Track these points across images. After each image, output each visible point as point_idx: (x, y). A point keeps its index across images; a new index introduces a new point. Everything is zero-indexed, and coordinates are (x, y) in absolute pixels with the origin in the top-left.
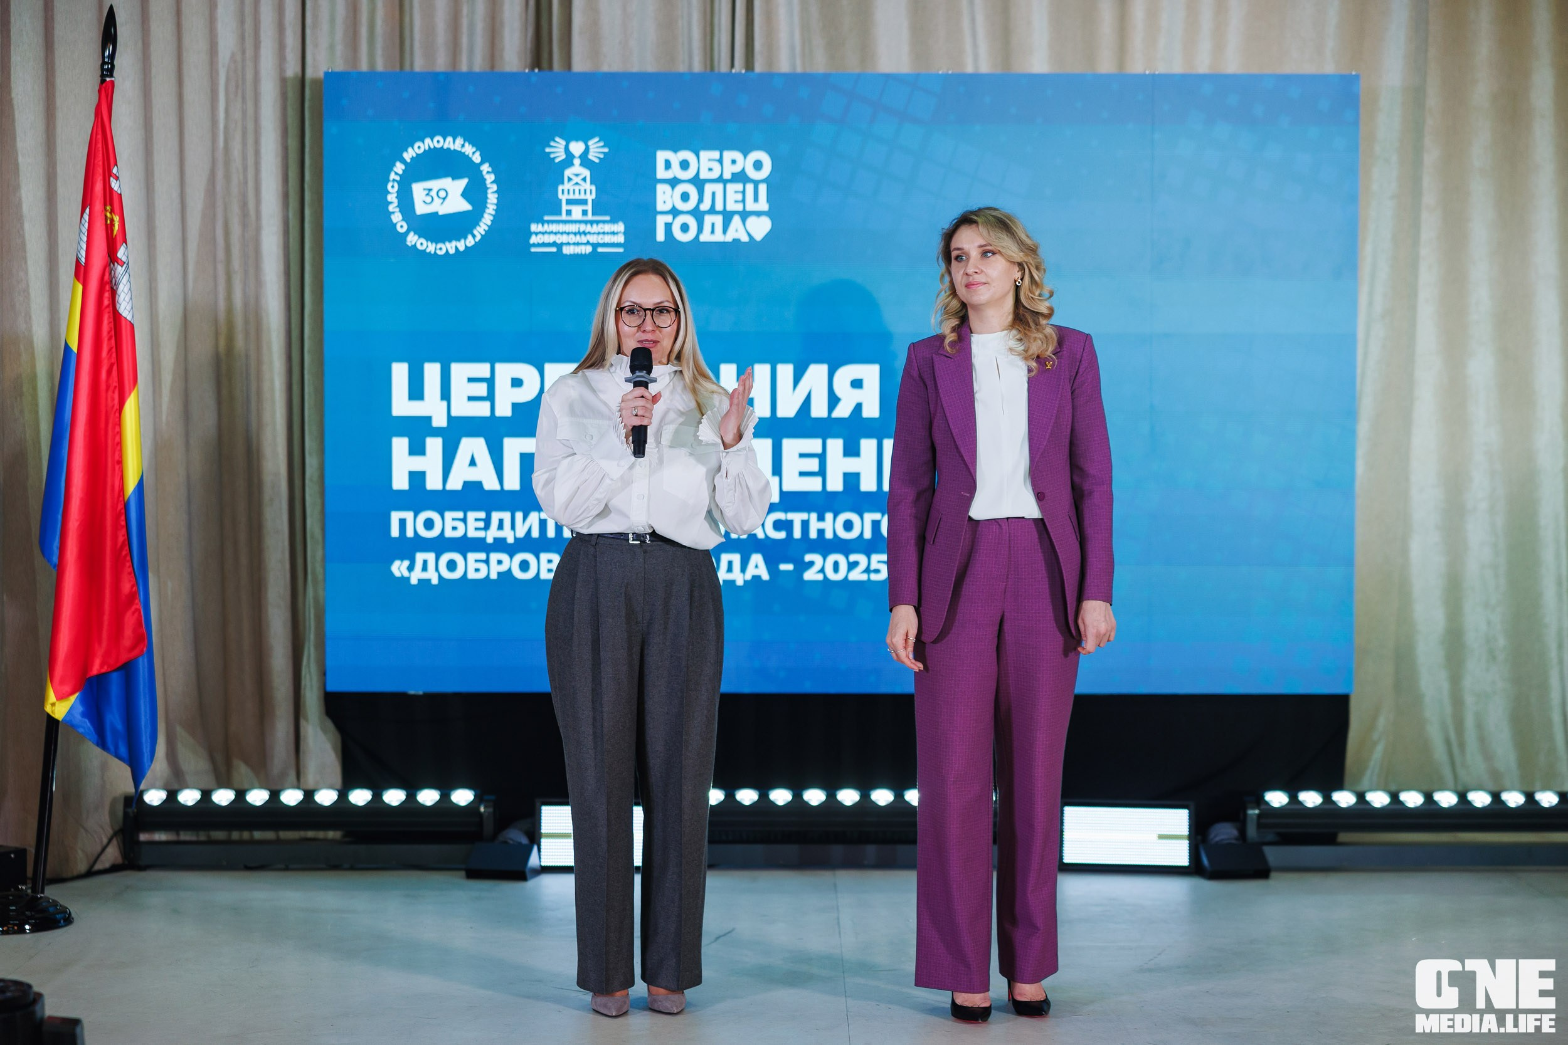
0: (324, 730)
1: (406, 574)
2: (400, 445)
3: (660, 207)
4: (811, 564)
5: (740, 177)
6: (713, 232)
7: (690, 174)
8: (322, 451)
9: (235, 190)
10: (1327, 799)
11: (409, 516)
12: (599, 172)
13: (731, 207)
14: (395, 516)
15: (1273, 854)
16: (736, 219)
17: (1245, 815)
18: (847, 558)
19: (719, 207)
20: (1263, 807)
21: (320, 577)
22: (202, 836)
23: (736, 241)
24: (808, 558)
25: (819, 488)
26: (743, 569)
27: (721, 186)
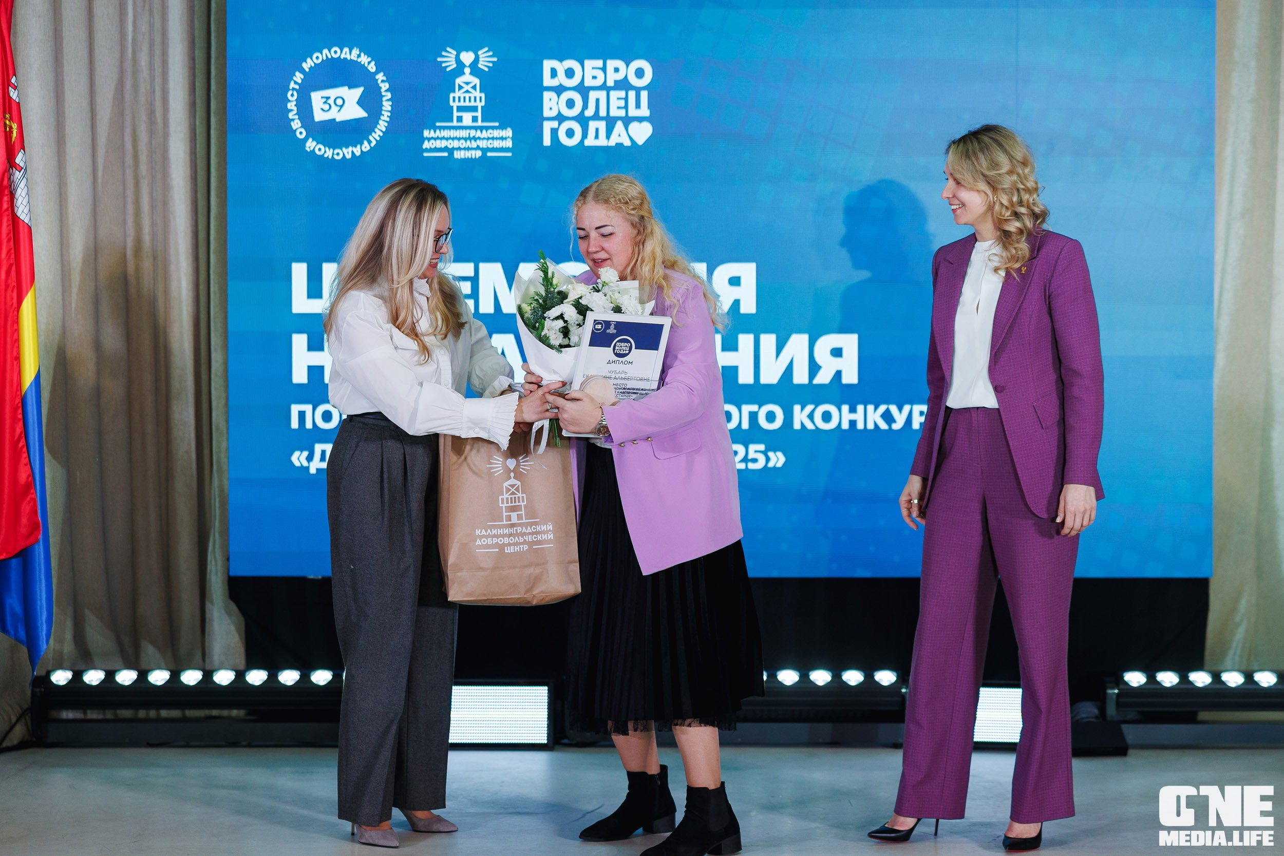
0: (229, 613)
1: (305, 464)
2: (299, 341)
3: (547, 113)
5: (623, 85)
6: (597, 137)
7: (575, 81)
8: (225, 347)
9: (142, 99)
10: (1184, 678)
11: (308, 408)
12: (488, 81)
13: (614, 113)
14: (295, 409)
15: (1131, 732)
16: (619, 125)
17: (1105, 694)
19: (603, 113)
20: (1122, 687)
21: (225, 467)
22: (109, 715)
23: (619, 145)
27: (604, 93)
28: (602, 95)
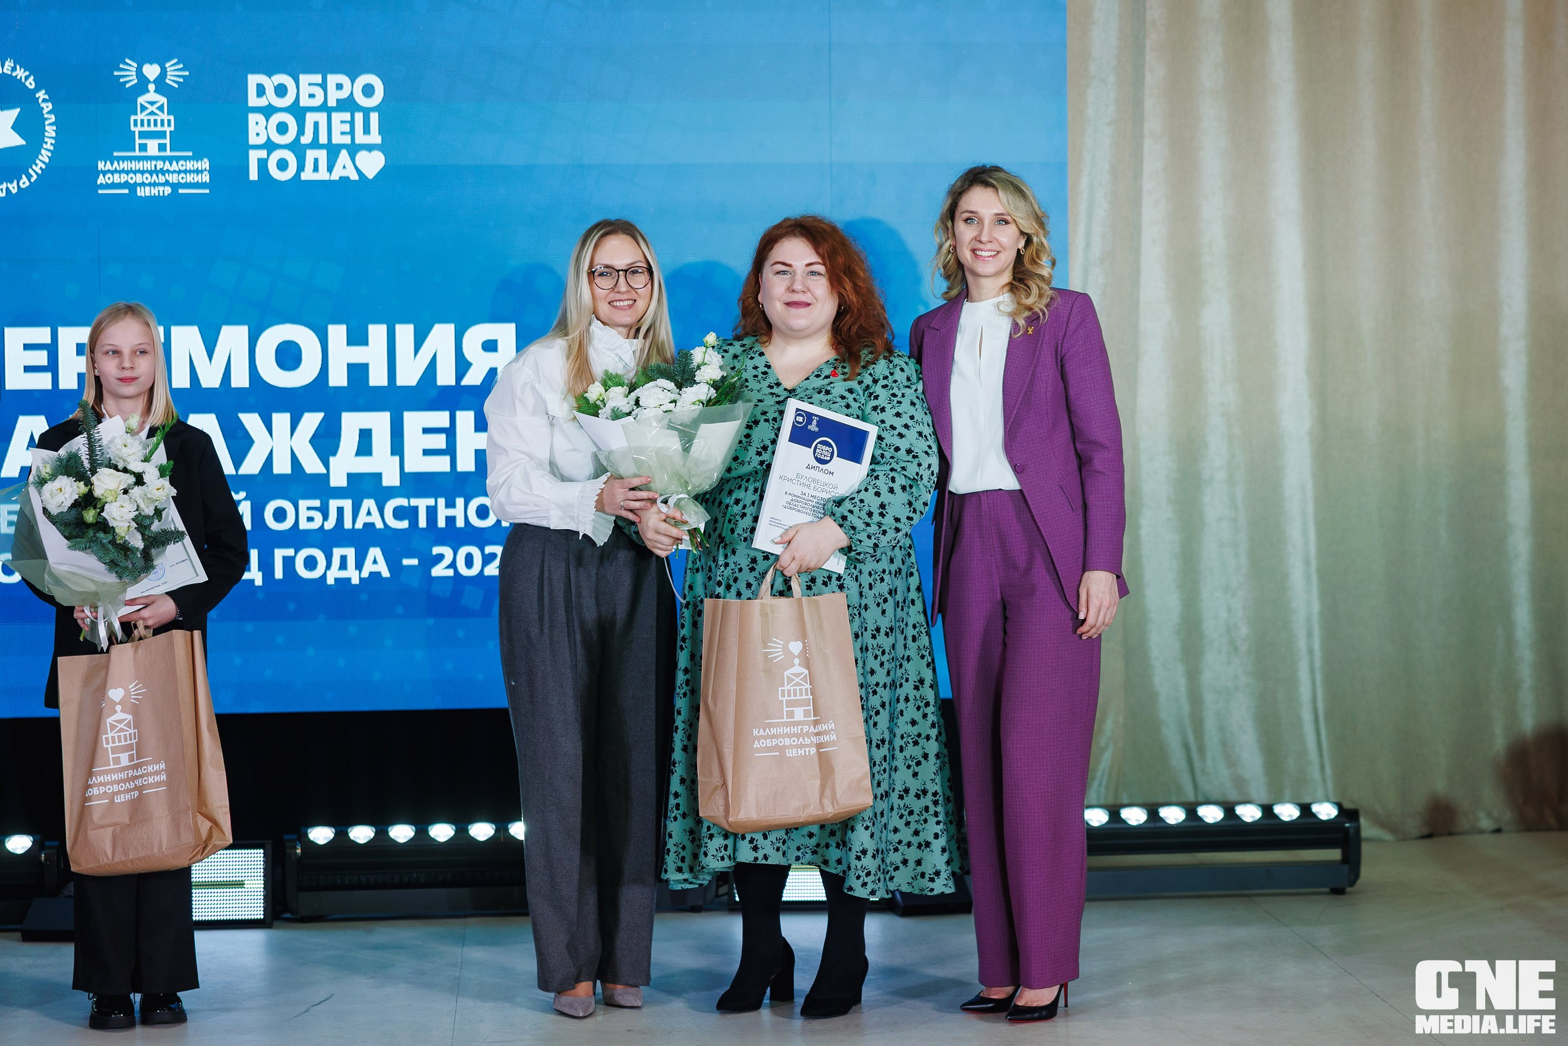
3: (253, 140)
4: (440, 557)
5: (348, 104)
6: (316, 169)
7: (287, 101)
12: (176, 98)
13: (337, 139)
16: (344, 154)
18: (482, 551)
19: (323, 139)
23: (344, 180)
24: (436, 550)
25: (447, 468)
26: (359, 566)
27: (324, 115)
28: (322, 117)
